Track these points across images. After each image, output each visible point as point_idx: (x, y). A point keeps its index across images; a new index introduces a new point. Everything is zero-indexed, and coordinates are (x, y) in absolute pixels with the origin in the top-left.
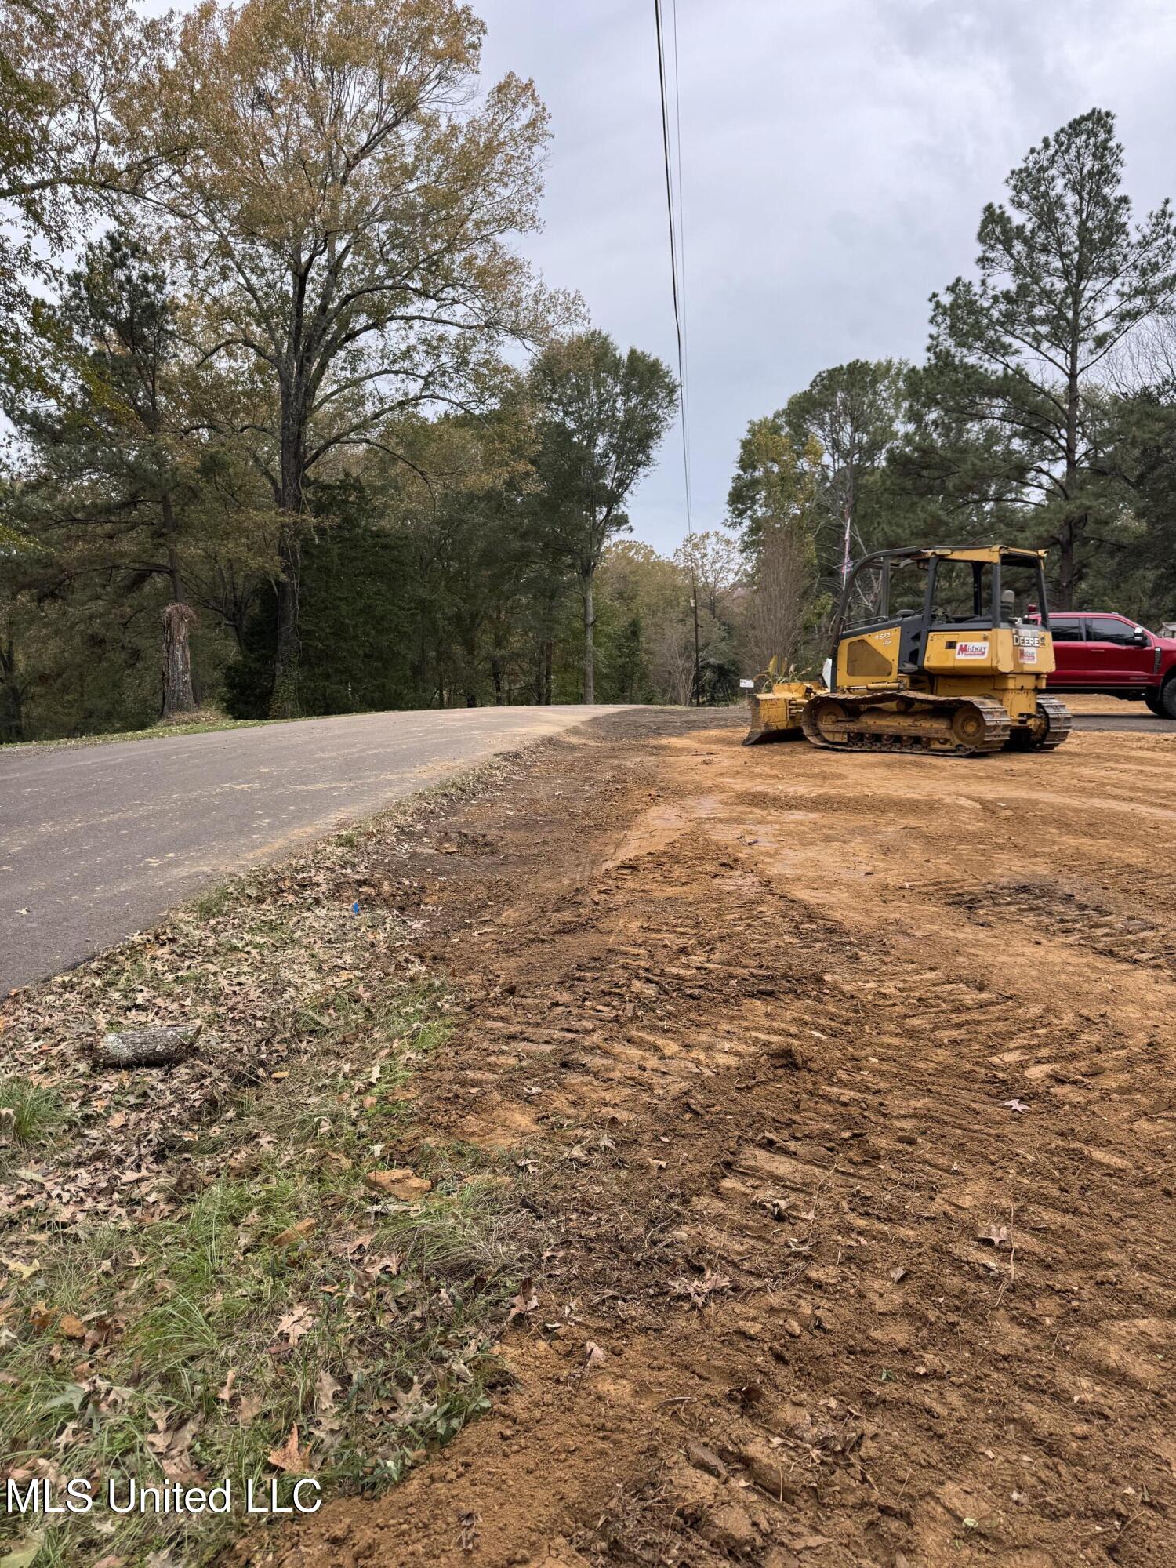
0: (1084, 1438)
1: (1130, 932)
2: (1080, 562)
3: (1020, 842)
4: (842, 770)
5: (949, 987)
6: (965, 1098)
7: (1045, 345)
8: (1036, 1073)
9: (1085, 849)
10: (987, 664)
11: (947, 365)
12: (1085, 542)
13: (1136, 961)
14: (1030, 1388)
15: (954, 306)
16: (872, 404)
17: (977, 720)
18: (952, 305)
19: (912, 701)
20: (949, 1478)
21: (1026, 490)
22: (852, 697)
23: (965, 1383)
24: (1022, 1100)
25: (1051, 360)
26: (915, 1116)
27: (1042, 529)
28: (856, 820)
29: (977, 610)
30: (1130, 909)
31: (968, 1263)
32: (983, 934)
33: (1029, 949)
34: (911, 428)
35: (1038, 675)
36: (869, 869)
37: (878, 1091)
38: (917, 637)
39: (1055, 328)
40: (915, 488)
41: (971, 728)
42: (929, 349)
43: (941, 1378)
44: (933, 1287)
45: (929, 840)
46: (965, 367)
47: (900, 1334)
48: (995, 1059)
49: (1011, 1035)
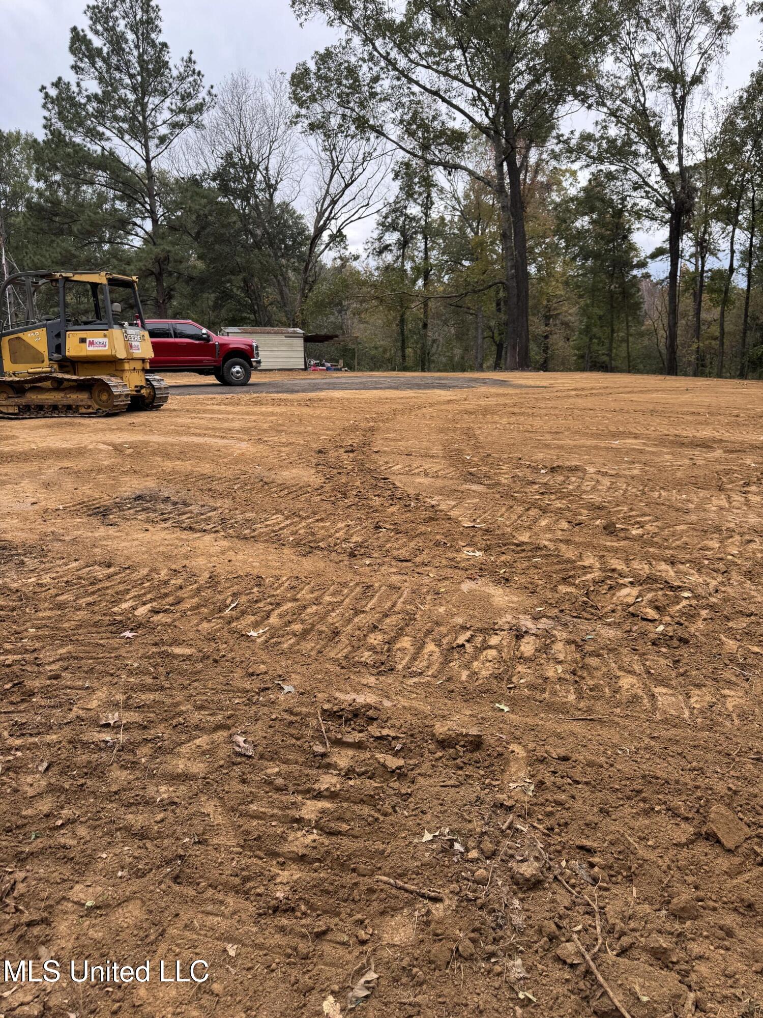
0: (162, 820)
1: (202, 514)
2: (169, 287)
3: (138, 468)
4: (15, 432)
5: (88, 569)
6: (96, 639)
7: (127, 137)
8: (142, 611)
9: (178, 468)
10: (109, 353)
11: (60, 141)
12: (170, 274)
13: (205, 531)
14: (132, 805)
15: (59, 98)
16: (9, 163)
17: (108, 392)
18: (57, 97)
19: (62, 380)
20: (77, 882)
21: (131, 237)
22: (17, 379)
23: (89, 819)
24: (132, 630)
25: (132, 148)
26: (61, 659)
27: (141, 264)
28: (26, 467)
29: (98, 316)
30: (203, 500)
31: (93, 743)
32: (112, 531)
33: (141, 535)
34: (42, 185)
35: (143, 360)
36: (34, 500)
37: (35, 650)
38: (58, 335)
39: (132, 127)
40: (50, 230)
41: (104, 397)
42: (45, 127)
43: (74, 821)
44: (68, 767)
45: (77, 474)
46: (74, 145)
47: (45, 805)
48: (116, 609)
49: (128, 591)
